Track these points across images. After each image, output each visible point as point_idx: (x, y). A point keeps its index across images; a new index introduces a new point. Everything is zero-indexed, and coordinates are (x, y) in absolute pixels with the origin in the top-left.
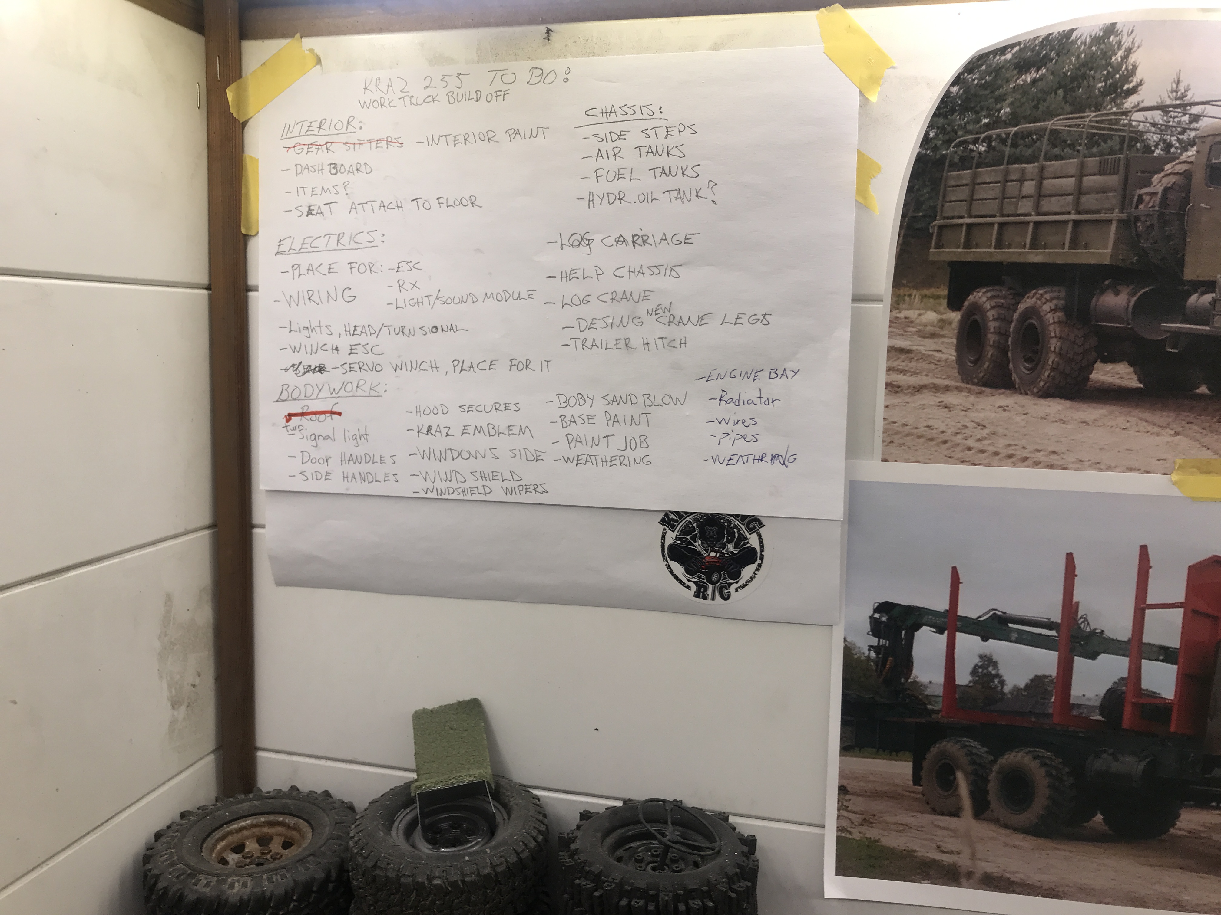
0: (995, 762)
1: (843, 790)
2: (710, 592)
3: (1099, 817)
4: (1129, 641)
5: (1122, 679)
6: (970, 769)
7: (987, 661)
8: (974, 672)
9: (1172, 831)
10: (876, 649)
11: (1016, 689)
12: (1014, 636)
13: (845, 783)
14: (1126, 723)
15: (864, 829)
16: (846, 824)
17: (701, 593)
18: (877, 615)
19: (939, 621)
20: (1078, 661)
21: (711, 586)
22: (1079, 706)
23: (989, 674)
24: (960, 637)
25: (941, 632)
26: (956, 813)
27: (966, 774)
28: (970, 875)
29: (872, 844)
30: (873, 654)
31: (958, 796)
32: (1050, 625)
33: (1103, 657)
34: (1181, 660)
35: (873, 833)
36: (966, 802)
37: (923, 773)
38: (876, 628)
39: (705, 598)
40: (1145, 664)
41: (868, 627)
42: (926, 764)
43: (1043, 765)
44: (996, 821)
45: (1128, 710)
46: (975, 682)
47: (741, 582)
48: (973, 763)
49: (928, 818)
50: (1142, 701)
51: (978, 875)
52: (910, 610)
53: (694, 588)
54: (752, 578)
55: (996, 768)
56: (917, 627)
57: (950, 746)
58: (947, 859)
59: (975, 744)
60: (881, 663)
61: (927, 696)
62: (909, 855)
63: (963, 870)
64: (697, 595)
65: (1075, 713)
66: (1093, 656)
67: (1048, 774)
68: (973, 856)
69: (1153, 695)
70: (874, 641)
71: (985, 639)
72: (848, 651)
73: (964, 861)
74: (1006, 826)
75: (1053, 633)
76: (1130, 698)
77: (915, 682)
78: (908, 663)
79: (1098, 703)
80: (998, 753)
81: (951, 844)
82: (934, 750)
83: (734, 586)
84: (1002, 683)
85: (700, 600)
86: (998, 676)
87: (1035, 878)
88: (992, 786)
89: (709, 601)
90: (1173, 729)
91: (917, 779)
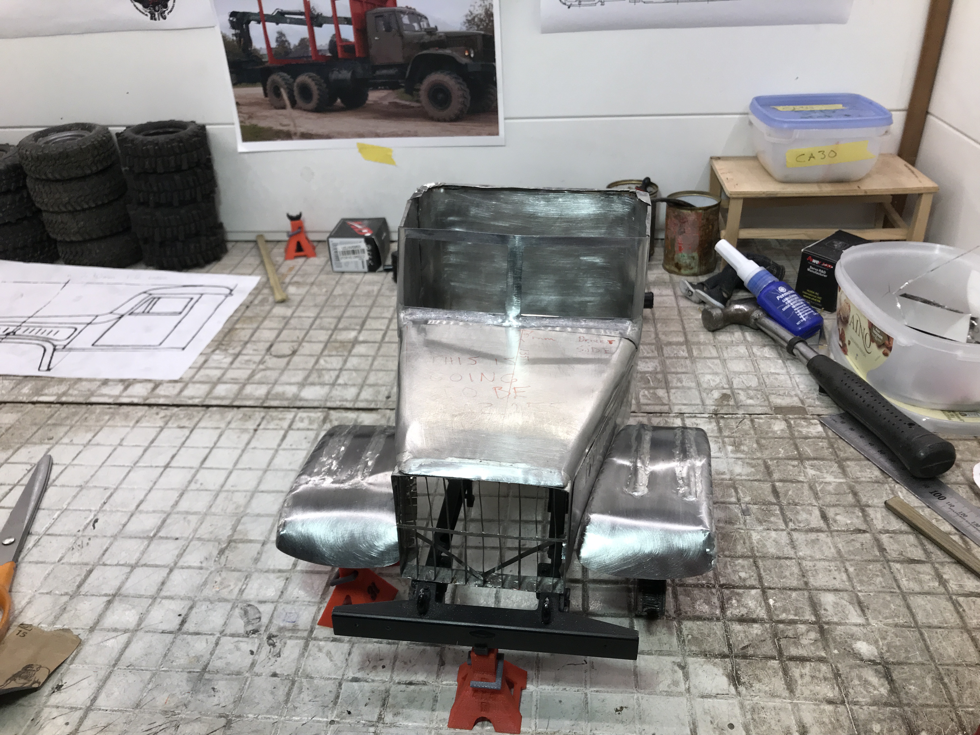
0: (294, 82)
1: (238, 104)
2: (157, 16)
3: (339, 100)
4: (333, 16)
5: (334, 35)
6: (286, 86)
7: (281, 35)
8: (277, 41)
9: (367, 102)
10: (235, 35)
11: (295, 47)
12: (288, 20)
13: (238, 100)
14: (340, 55)
15: (250, 120)
16: (242, 119)
17: (153, 18)
18: (231, 19)
19: (257, 18)
20: (316, 29)
21: (156, 13)
22: (321, 50)
23: (283, 41)
24: (268, 24)
25: (259, 23)
26: (284, 107)
27: (285, 89)
28: (295, 134)
29: (255, 127)
30: (235, 38)
31: (283, 100)
32: (301, 14)
33: (325, 26)
34: (353, 22)
35: (254, 122)
36: (287, 102)
37: (268, 92)
38: (233, 25)
39: (155, 19)
40: (341, 27)
41: (228, 25)
42: (268, 87)
43: (313, 80)
44: (300, 109)
45: (339, 49)
46: (279, 45)
47: (169, 10)
48: (286, 83)
49: (275, 111)
50: (344, 44)
51: (298, 134)
52: (244, 14)
53: (149, 15)
54: (173, 7)
55: (295, 84)
56: (249, 22)
57: (276, 77)
58: (285, 129)
59: (285, 75)
60: (239, 41)
61: (262, 55)
62: (270, 129)
63: (292, 132)
64: (152, 19)
65: (320, 54)
66: (320, 26)
67: (316, 84)
68: (295, 126)
69: (346, 41)
70: (233, 31)
71: (277, 24)
72: (224, 38)
73: (292, 129)
74: (305, 110)
75: (303, 17)
76: (339, 44)
77: (255, 49)
78: (249, 41)
79: (326, 47)
80: (294, 77)
81: (286, 122)
82: (270, 80)
83: (166, 12)
84: (289, 44)
85: (153, 21)
86: (286, 41)
87: (320, 131)
88: (296, 93)
89: (157, 21)
90: (357, 55)
91: (266, 95)
